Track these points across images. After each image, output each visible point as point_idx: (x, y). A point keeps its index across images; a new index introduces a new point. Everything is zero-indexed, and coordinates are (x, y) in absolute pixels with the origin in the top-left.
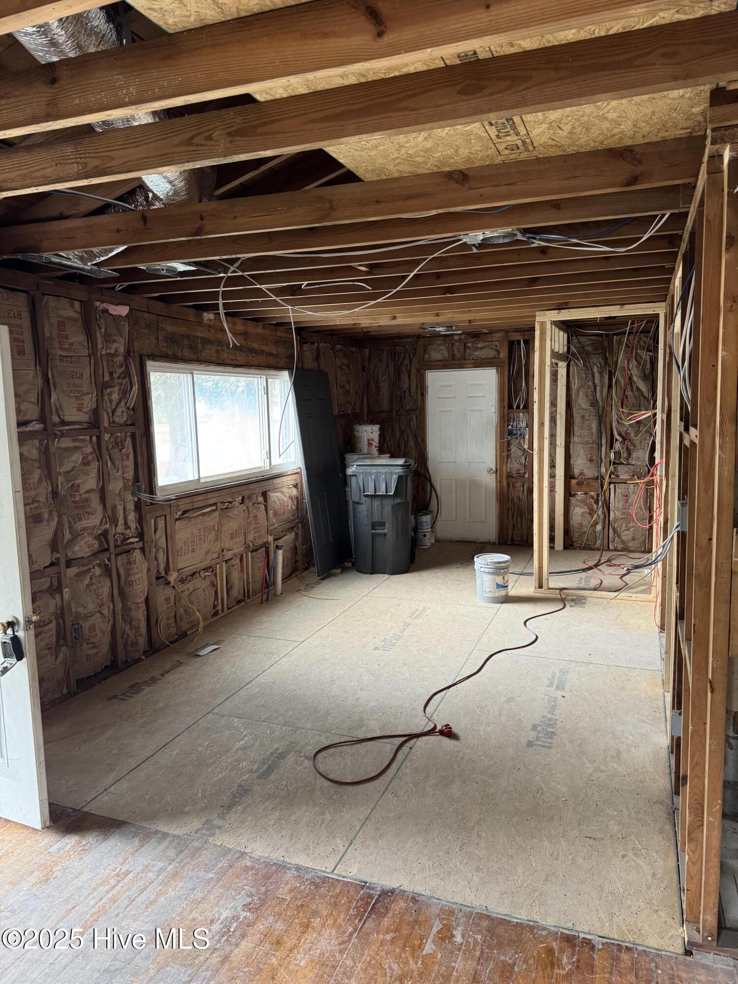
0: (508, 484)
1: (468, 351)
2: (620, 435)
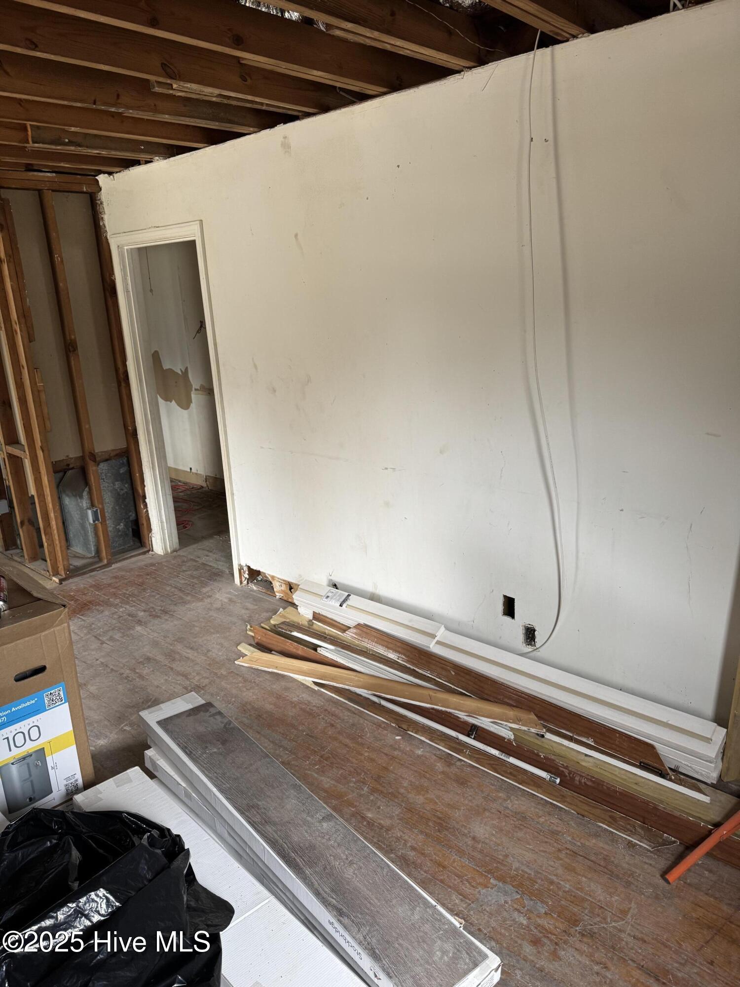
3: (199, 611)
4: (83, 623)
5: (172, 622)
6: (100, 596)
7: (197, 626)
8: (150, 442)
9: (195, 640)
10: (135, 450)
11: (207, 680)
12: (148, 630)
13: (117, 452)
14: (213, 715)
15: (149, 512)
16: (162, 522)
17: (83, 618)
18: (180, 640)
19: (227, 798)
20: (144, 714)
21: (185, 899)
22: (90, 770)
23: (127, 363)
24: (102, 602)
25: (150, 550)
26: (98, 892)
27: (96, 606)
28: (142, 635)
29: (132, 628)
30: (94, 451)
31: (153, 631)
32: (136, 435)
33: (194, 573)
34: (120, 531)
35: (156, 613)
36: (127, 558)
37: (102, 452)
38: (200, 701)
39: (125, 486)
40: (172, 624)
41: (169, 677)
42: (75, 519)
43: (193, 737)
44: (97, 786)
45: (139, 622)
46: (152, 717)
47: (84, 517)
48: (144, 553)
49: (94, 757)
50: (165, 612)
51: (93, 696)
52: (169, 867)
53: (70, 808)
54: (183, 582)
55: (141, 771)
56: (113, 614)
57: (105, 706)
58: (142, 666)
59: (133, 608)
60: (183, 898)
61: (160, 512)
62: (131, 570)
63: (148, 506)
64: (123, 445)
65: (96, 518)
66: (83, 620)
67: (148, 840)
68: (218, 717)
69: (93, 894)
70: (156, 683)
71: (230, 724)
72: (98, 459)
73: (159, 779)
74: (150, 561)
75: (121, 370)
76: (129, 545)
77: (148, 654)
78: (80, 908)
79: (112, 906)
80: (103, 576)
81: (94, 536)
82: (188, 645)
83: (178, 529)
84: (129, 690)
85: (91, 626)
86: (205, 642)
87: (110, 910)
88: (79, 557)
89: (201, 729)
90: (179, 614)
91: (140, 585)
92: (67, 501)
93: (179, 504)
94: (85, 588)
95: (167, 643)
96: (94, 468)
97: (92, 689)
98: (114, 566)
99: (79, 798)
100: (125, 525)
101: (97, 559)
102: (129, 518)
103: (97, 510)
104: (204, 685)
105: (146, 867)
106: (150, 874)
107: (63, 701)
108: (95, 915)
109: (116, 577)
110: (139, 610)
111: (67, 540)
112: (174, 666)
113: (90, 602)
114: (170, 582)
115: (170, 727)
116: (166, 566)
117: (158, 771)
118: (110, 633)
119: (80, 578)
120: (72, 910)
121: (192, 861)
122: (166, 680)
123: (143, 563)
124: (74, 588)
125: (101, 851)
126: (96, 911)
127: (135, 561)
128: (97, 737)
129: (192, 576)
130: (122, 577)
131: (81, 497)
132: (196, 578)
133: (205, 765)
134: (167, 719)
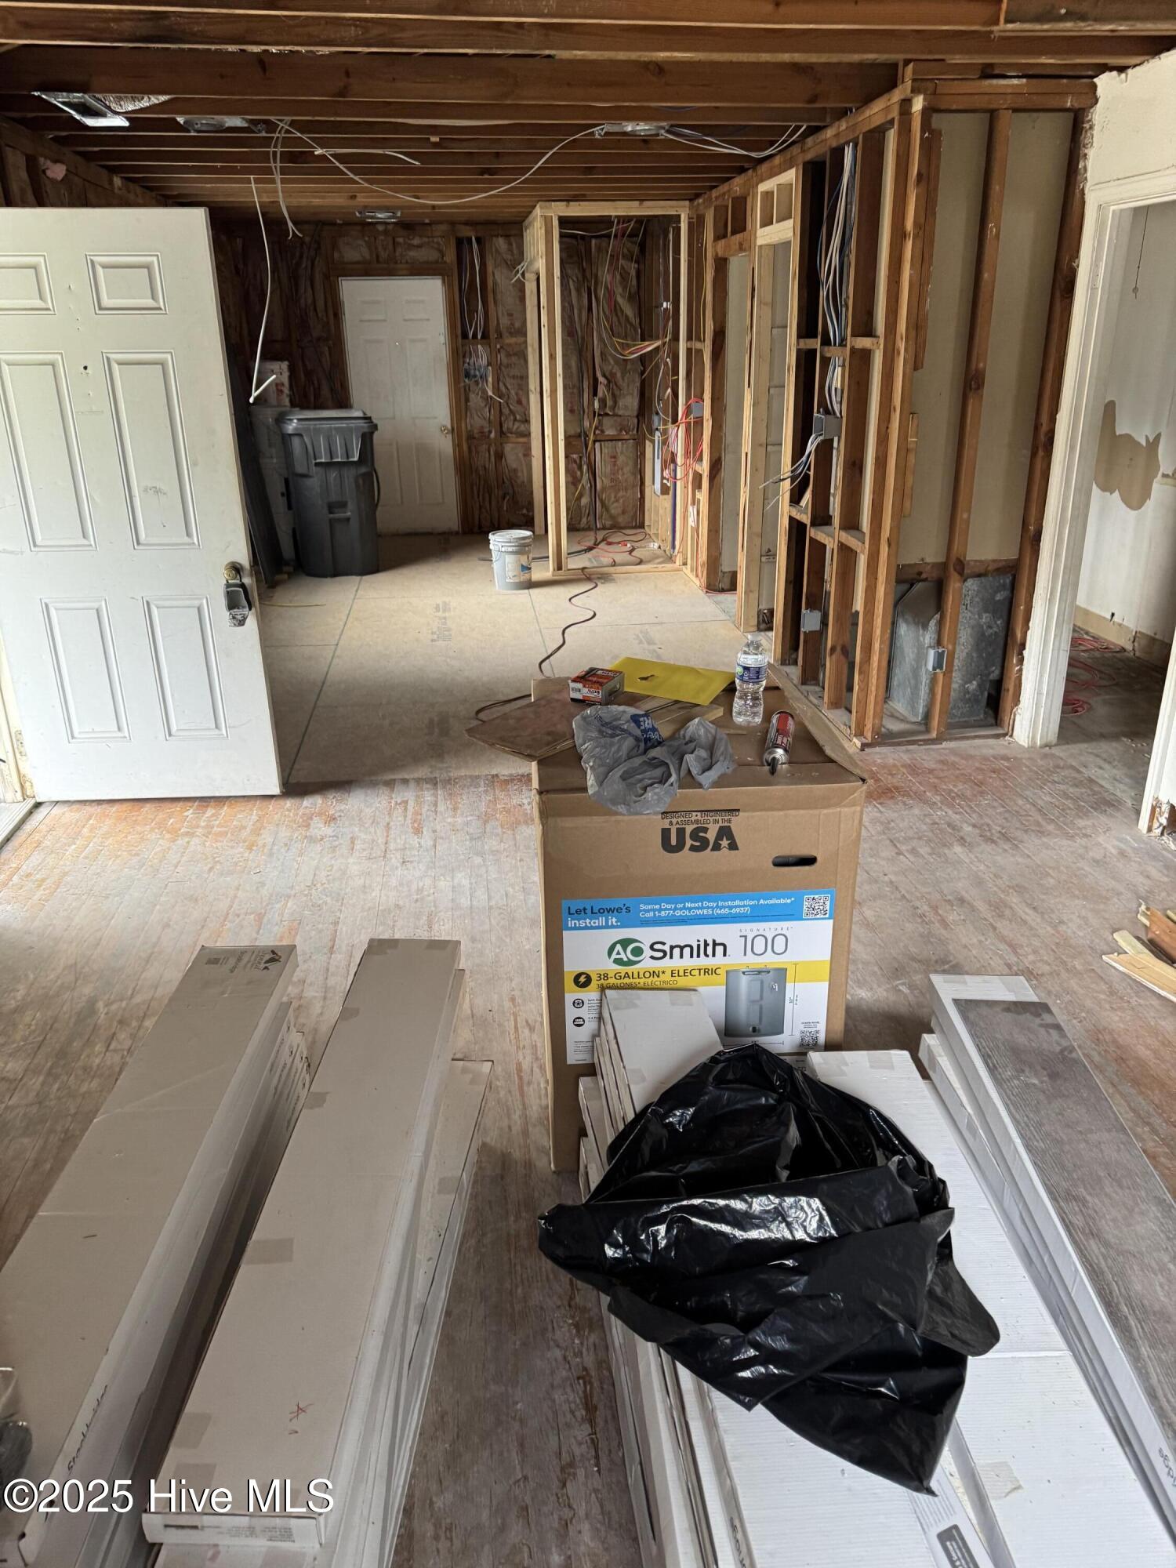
0: (469, 448)
1: (399, 250)
2: (604, 376)
3: (1063, 854)
4: (879, 815)
5: (1013, 856)
6: (914, 783)
7: (1052, 877)
8: (1058, 555)
9: (1044, 897)
10: (1030, 566)
11: (1048, 967)
12: (973, 856)
13: (1001, 565)
14: (1047, 1026)
15: (1024, 672)
16: (1039, 693)
17: (881, 808)
18: (1020, 889)
19: (1035, 1164)
20: (937, 979)
21: (930, 1277)
22: (839, 1025)
23: (1057, 416)
24: (915, 793)
25: (1006, 734)
26: (811, 1201)
27: (903, 796)
28: (960, 862)
29: (949, 846)
30: (965, 558)
31: (979, 861)
32: (1039, 540)
33: (1071, 790)
34: (968, 693)
35: (992, 834)
36: (968, 738)
37: (976, 561)
38: (1031, 996)
39: (996, 623)
40: (1012, 859)
41: (986, 939)
42: (907, 659)
43: (1004, 1045)
44: (844, 1053)
45: (962, 841)
46: (948, 989)
47: (921, 657)
48: (997, 736)
49: (849, 1010)
50: (1005, 837)
51: (867, 925)
52: (918, 1221)
53: (801, 1065)
54: (1048, 798)
55: (911, 1061)
56: (925, 815)
57: (880, 945)
58: (948, 907)
59: (958, 817)
60: (926, 1275)
61: (1041, 676)
62: (972, 757)
63: (1025, 662)
64: (1013, 555)
65: (938, 665)
66: (881, 812)
67: (898, 1166)
68: (1053, 1032)
69: (804, 1199)
70: (964, 941)
71: (1071, 1052)
72: (967, 571)
73: (933, 1084)
74: (1003, 752)
75: (1044, 428)
76: (978, 718)
77: (964, 893)
78: (783, 1208)
79: (826, 1231)
80: (926, 756)
81: (928, 691)
82: (1029, 902)
83: (1063, 712)
84: (921, 935)
85: (889, 823)
86: (1060, 906)
87: (820, 1234)
88: (897, 718)
89: (1021, 1039)
90: (1028, 849)
91: (980, 784)
92: (903, 629)
93: (1075, 671)
94: (895, 766)
95: (996, 886)
96: (958, 585)
97: (869, 913)
98: (945, 744)
99: (816, 1058)
100: (979, 685)
101: (922, 728)
102: (989, 674)
103: (943, 652)
104: (1040, 973)
105: (885, 1203)
106: (889, 1215)
107: (827, 916)
108: (800, 1230)
109: (942, 762)
110: (966, 822)
111: (888, 688)
112: (998, 925)
113: (897, 788)
114: (1027, 793)
115: (972, 1016)
116: (1027, 766)
117: (935, 1071)
118: (915, 843)
119: (891, 749)
120: (773, 1206)
121: (953, 1229)
122: (980, 942)
123: (991, 752)
124: (879, 761)
125: (828, 1146)
126: (802, 1225)
127: (981, 746)
128: (860, 984)
129: (1065, 793)
130: (953, 764)
131: (925, 627)
132: (1072, 798)
133: (1012, 1097)
134: (971, 1001)
